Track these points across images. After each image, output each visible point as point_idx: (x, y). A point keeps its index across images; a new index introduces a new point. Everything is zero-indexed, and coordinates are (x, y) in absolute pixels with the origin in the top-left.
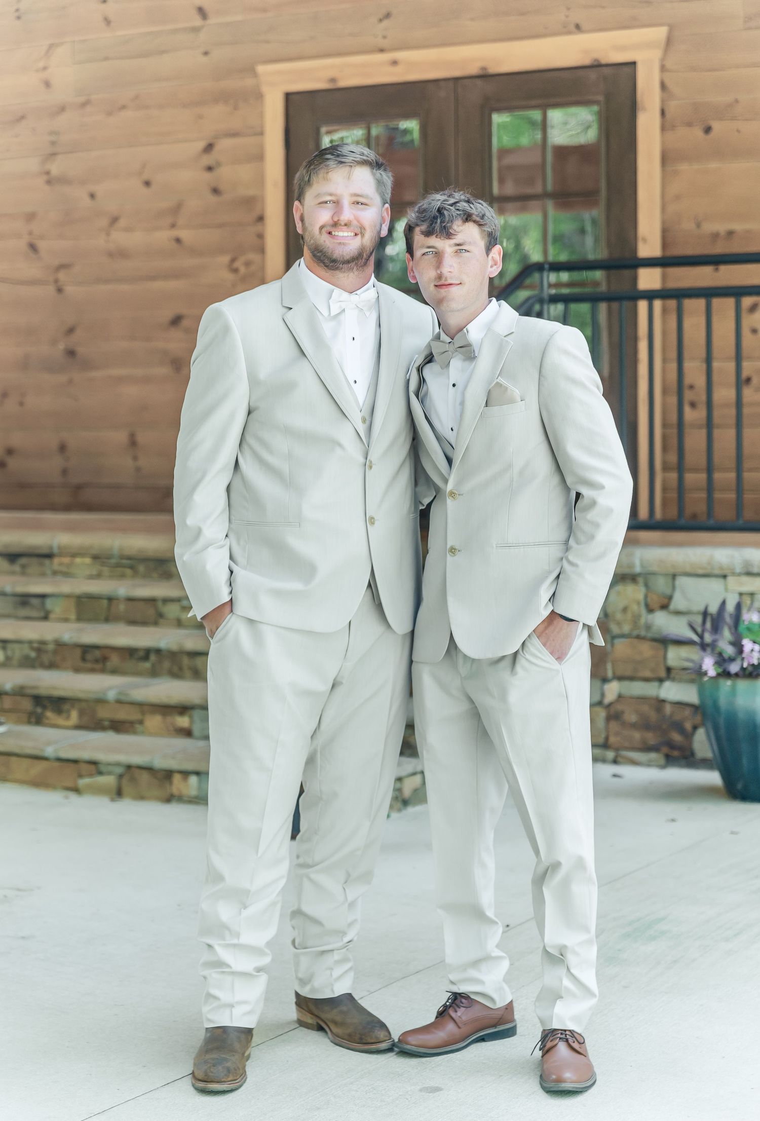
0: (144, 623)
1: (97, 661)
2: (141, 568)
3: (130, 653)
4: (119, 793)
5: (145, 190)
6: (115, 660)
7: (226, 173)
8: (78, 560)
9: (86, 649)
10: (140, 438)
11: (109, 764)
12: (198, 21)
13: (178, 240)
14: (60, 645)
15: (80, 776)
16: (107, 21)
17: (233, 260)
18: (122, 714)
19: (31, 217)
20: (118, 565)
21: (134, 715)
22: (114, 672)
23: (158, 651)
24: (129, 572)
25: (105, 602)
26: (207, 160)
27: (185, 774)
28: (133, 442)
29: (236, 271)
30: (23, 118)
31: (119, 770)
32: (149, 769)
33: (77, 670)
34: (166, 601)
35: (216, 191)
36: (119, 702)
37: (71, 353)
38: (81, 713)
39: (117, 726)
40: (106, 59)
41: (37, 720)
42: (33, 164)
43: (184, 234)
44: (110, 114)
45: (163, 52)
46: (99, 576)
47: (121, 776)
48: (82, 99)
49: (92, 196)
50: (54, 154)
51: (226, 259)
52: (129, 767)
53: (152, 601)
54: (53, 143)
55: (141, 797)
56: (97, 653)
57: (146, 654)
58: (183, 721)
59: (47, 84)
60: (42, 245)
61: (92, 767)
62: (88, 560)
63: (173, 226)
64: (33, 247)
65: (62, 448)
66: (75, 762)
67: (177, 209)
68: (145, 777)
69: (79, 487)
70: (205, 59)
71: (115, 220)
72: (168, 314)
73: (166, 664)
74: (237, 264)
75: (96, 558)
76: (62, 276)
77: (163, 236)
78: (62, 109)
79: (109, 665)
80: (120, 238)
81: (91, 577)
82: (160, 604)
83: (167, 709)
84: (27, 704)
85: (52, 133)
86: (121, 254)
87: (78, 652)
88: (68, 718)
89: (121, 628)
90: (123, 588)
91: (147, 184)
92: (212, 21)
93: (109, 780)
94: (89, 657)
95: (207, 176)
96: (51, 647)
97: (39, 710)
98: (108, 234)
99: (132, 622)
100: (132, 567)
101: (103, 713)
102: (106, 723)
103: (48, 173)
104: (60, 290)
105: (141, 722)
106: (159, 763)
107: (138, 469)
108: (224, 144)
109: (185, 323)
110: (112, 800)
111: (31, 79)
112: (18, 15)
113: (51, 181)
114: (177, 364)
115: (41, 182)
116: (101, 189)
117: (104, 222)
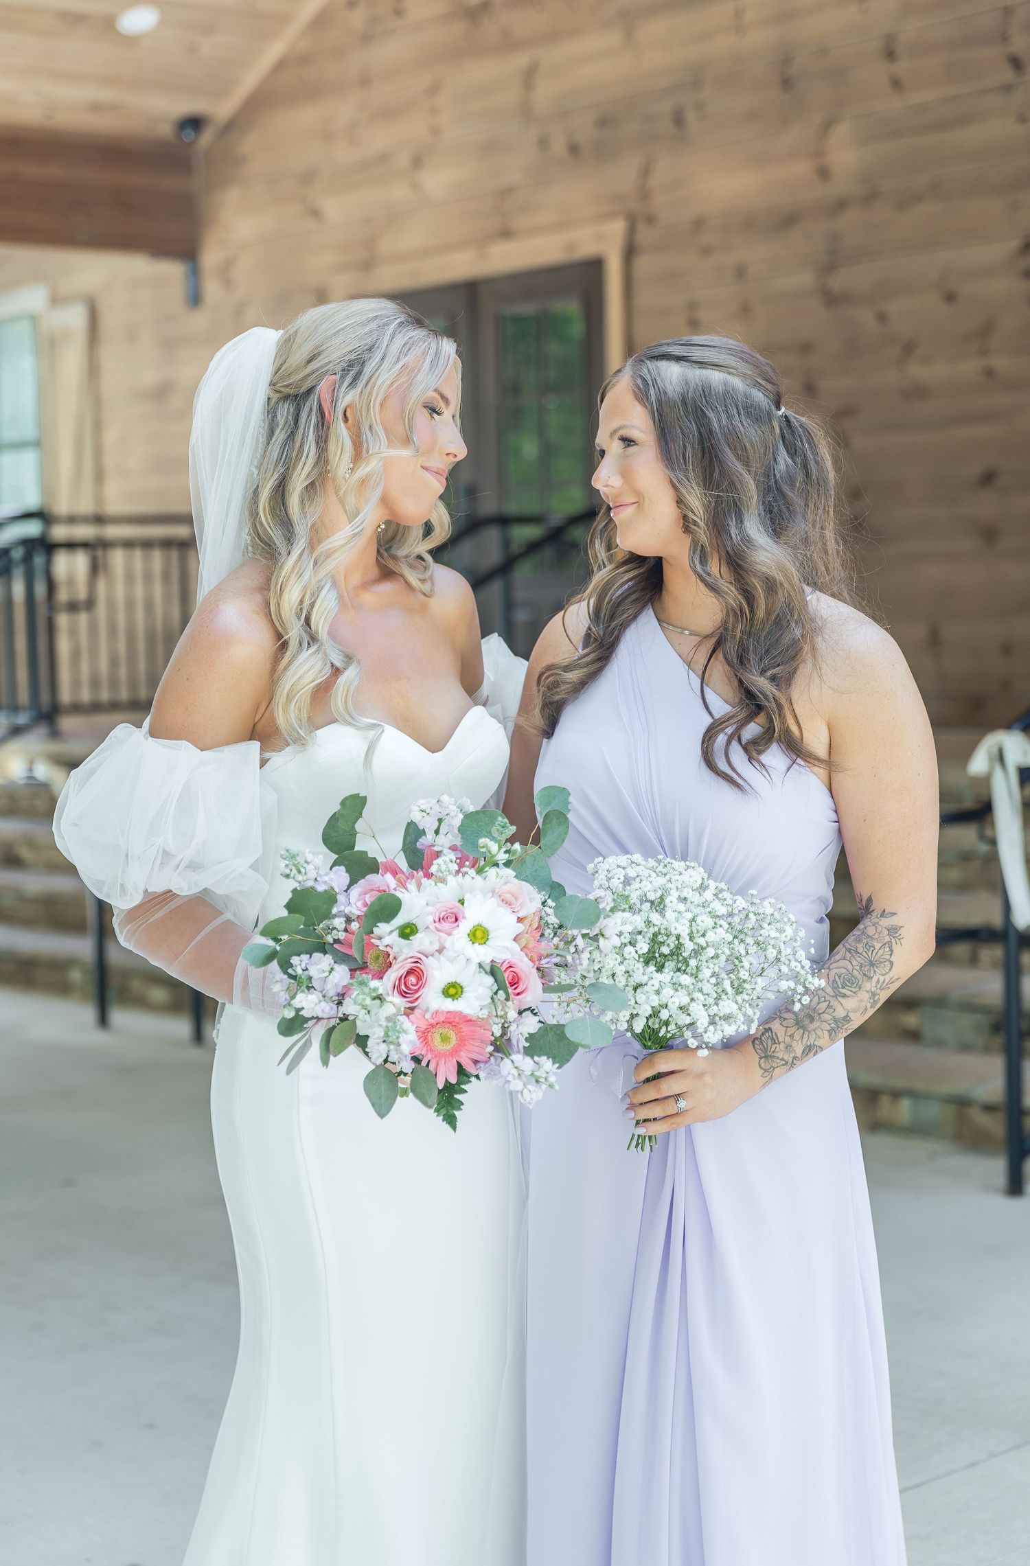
5: (946, 307)
10: (944, 633)
12: (1009, 75)
13: (989, 373)
16: (896, 84)
19: (806, 348)
26: (1023, 265)
28: (932, 640)
30: (791, 219)
40: (897, 135)
42: (805, 279)
43: (998, 363)
44: (901, 208)
45: (964, 121)
48: (865, 191)
49: (882, 318)
50: (830, 269)
54: (832, 251)
58: (911, 1021)
59: (824, 173)
60: (821, 384)
63: (984, 352)
64: (809, 388)
67: (986, 331)
70: (1020, 128)
71: (909, 349)
72: (977, 469)
76: (846, 424)
77: (970, 368)
78: (841, 205)
80: (918, 371)
85: (834, 237)
86: (918, 392)
91: (950, 298)
95: (1024, 286)
98: (901, 368)
103: (826, 291)
109: (999, 480)
111: (802, 169)
112: (786, 84)
113: (832, 299)
114: (989, 534)
115: (816, 303)
116: (890, 308)
117: (894, 351)
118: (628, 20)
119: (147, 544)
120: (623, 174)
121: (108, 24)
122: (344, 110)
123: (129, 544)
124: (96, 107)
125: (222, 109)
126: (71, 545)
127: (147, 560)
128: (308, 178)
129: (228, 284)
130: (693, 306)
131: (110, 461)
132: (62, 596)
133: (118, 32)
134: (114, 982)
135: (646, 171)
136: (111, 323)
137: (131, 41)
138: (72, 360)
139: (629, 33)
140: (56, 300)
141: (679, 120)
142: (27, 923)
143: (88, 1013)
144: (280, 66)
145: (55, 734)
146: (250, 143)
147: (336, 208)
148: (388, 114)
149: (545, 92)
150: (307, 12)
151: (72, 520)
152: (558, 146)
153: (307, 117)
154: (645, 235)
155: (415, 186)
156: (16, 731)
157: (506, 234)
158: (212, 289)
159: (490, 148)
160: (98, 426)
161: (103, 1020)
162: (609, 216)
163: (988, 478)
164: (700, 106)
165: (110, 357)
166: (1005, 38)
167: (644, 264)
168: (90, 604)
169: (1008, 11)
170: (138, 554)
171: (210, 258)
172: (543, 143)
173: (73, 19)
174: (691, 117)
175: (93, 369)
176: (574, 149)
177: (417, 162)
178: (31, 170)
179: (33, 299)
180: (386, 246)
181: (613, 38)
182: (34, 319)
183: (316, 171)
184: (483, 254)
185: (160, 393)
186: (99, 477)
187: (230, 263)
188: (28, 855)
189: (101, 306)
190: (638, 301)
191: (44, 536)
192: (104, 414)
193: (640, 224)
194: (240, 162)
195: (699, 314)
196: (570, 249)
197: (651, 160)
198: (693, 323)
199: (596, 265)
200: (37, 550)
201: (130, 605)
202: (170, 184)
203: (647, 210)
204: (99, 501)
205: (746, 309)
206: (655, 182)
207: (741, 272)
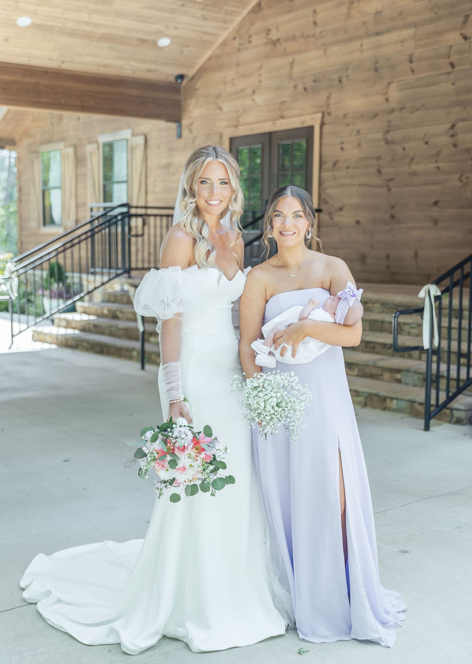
1: (371, 348)
5: (425, 146)
6: (378, 348)
7: (460, 137)
8: (375, 305)
10: (419, 253)
12: (450, 69)
13: (438, 168)
16: (412, 71)
17: (461, 176)
18: (374, 372)
19: (379, 158)
20: (391, 308)
21: (379, 372)
22: (378, 353)
25: (380, 323)
26: (451, 132)
27: (392, 399)
28: (416, 255)
29: (462, 181)
30: (376, 115)
31: (366, 395)
32: (377, 395)
34: (405, 324)
35: (455, 146)
37: (393, 217)
38: (359, 370)
39: (372, 376)
40: (411, 88)
42: (380, 135)
43: (441, 165)
44: (412, 112)
45: (435, 84)
46: (382, 312)
47: (366, 398)
48: (400, 106)
49: (404, 149)
50: (388, 132)
51: (457, 176)
52: (370, 394)
54: (389, 126)
55: (374, 407)
56: (372, 345)
58: (398, 376)
59: (387, 100)
60: (383, 170)
62: (379, 305)
63: (436, 162)
64: (379, 171)
65: (388, 257)
67: (438, 154)
68: (376, 399)
69: (393, 274)
70: (452, 87)
71: (412, 159)
72: (433, 200)
74: (463, 178)
75: (382, 304)
76: (390, 184)
77: (432, 166)
78: (393, 111)
80: (414, 167)
82: (402, 325)
83: (393, 371)
85: (390, 121)
86: (415, 174)
88: (354, 371)
91: (427, 143)
92: (457, 68)
95: (451, 139)
98: (409, 166)
100: (396, 309)
101: (368, 371)
102: (368, 375)
103: (386, 139)
104: (389, 190)
105: (382, 375)
106: (382, 393)
107: (418, 267)
108: (460, 124)
109: (440, 204)
110: (362, 407)
111: (381, 98)
112: (376, 70)
113: (387, 142)
114: (436, 222)
115: (383, 143)
116: (407, 146)
117: (408, 160)
118: (325, 47)
119: (161, 216)
120: (321, 98)
121: (155, 43)
122: (230, 74)
123: (155, 216)
124: (149, 71)
125: (190, 73)
126: (137, 216)
127: (161, 220)
128: (218, 96)
129: (191, 131)
130: (342, 143)
131: (150, 188)
132: (133, 232)
133: (158, 46)
134: (146, 355)
135: (328, 98)
136: (151, 143)
137: (162, 49)
138: (139, 155)
139: (325, 51)
140: (133, 135)
141: (340, 81)
142: (120, 337)
143: (139, 365)
144: (210, 59)
145: (130, 277)
146: (199, 84)
147: (226, 107)
148: (245, 76)
149: (296, 70)
150: (220, 40)
151: (137, 207)
152: (300, 88)
153: (218, 76)
154: (327, 119)
155: (253, 100)
156: (118, 276)
157: (282, 117)
158: (185, 132)
159: (278, 88)
160: (146, 177)
161: (143, 368)
162: (317, 112)
163: (436, 203)
164: (347, 76)
165: (151, 154)
166: (449, 56)
167: (326, 128)
168: (142, 235)
169: (451, 47)
170: (158, 218)
171: (185, 122)
172: (295, 87)
173: (143, 42)
174: (344, 80)
175: (146, 158)
176: (305, 89)
177: (254, 92)
178: (128, 91)
179: (126, 134)
180: (242, 120)
181: (321, 52)
182: (127, 140)
183: (220, 94)
184: (274, 123)
185: (167, 166)
186: (146, 193)
187: (192, 124)
188: (120, 315)
189: (148, 137)
190: (324, 141)
191: (128, 212)
192: (149, 173)
193: (326, 115)
194: (196, 90)
195: (344, 146)
196: (303, 123)
197: (331, 94)
198: (342, 149)
199: (311, 128)
200: (126, 216)
201: (155, 236)
202: (173, 97)
203: (329, 110)
204: (146, 202)
205: (360, 144)
206: (331, 101)
207: (358, 132)
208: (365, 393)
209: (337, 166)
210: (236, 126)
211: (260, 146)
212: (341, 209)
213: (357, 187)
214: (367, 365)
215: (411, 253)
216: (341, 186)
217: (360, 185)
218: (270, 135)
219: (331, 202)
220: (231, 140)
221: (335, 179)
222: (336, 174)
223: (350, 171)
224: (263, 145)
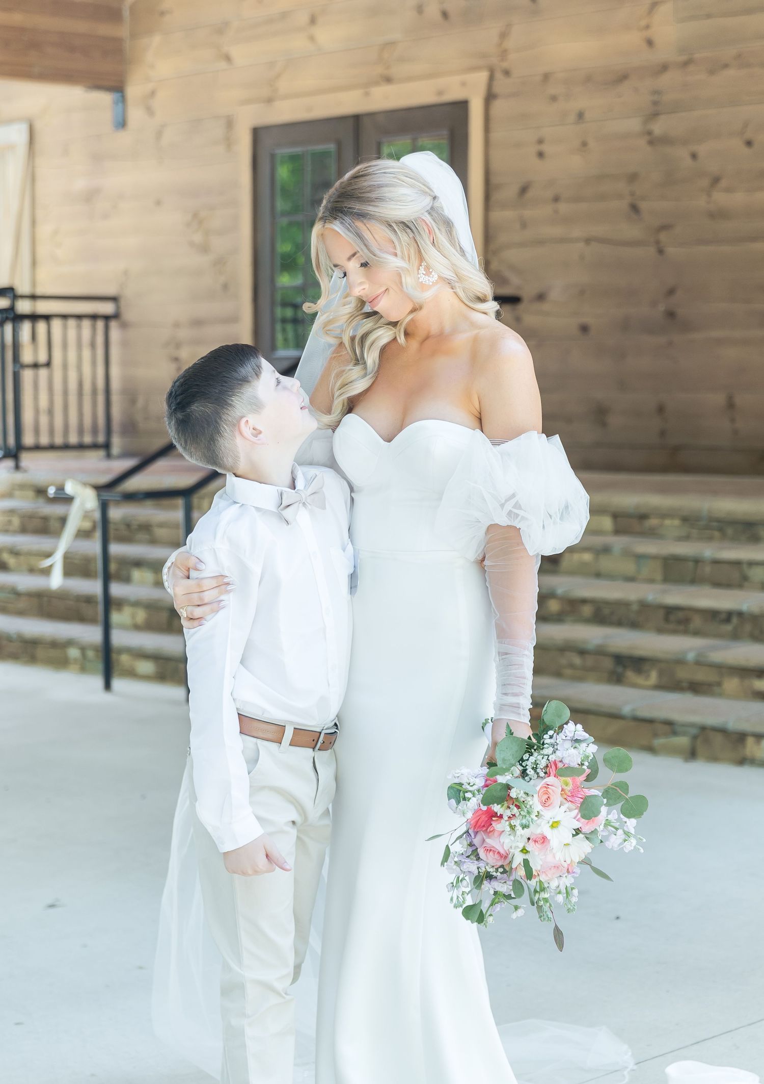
0: (728, 585)
1: (679, 622)
2: (730, 531)
3: (713, 615)
4: (692, 754)
5: (746, 150)
6: (697, 622)
8: (668, 522)
9: (670, 611)
10: (738, 400)
11: (684, 725)
14: (644, 606)
15: (656, 735)
18: (701, 676)
19: (633, 178)
20: (707, 527)
21: (712, 677)
22: (696, 633)
23: (740, 614)
24: (717, 534)
25: (691, 564)
27: (759, 737)
28: (731, 405)
30: (623, 78)
31: (694, 731)
32: (722, 731)
33: (660, 631)
34: (751, 564)
36: (698, 663)
37: (671, 315)
38: (661, 674)
39: (695, 688)
40: (709, 16)
41: (617, 679)
42: (634, 124)
44: (712, 72)
46: (687, 538)
47: (695, 738)
48: (683, 58)
49: (694, 156)
50: (655, 115)
52: (703, 729)
53: (737, 563)
54: (655, 103)
55: (714, 758)
56: (680, 615)
57: (728, 616)
59: (650, 43)
60: (643, 205)
61: (667, 728)
62: (677, 522)
64: (635, 208)
65: (661, 409)
66: (651, 721)
68: (718, 739)
69: (677, 449)
71: (716, 180)
73: (748, 627)
75: (685, 519)
76: (663, 237)
78: (664, 68)
79: (692, 626)
80: (720, 198)
81: (680, 539)
82: (745, 567)
84: (608, 663)
85: (656, 92)
86: (721, 214)
87: (661, 613)
88: (648, 677)
89: (707, 590)
90: (708, 551)
91: (749, 143)
93: (683, 741)
94: (672, 617)
96: (635, 607)
97: (620, 669)
98: (709, 195)
99: (717, 584)
100: (720, 530)
101: (683, 674)
102: (685, 685)
103: (650, 133)
104: (661, 252)
105: (719, 684)
106: (733, 724)
107: (735, 432)
110: (686, 760)
111: (634, 39)
113: (653, 141)
115: (642, 142)
116: (702, 149)
117: (705, 182)
119: (79, 317)
120: (486, 36)
123: (65, 317)
126: (24, 317)
127: (79, 327)
128: (221, 29)
129: (150, 111)
130: (540, 141)
131: (42, 251)
132: (25, 357)
135: (503, 36)
136: (44, 140)
143: (98, 681)
145: (18, 467)
147: (241, 53)
151: (27, 297)
152: (433, 10)
154: (501, 85)
155: (312, 38)
157: (388, 80)
158: (135, 114)
160: (34, 223)
161: (108, 686)
162: (474, 69)
165: (46, 167)
167: (498, 106)
168: (48, 364)
170: (72, 323)
171: (134, 91)
172: (420, 9)
175: (31, 177)
176: (445, 15)
177: (313, 21)
180: (283, 85)
183: (226, 24)
184: (367, 94)
185: (90, 196)
186: (34, 263)
187: (153, 93)
188: (11, 561)
189: (38, 126)
190: (495, 136)
191: (12, 308)
192: (40, 214)
193: (499, 75)
194: (162, 14)
195: (545, 148)
196: (440, 93)
197: (509, 26)
198: (541, 155)
199: (462, 106)
200: (7, 319)
201: (65, 366)
202: (104, 29)
203: (505, 65)
204: (34, 283)
205: (584, 144)
206: (510, 44)
207: (580, 116)
208: (692, 725)
209: (530, 194)
210: (270, 101)
211: (331, 147)
212: (541, 297)
213: (581, 245)
214: (680, 662)
215: (719, 399)
216: (541, 242)
217: (588, 241)
218: (357, 119)
219: (515, 280)
220: (257, 133)
221: (524, 225)
222: (528, 213)
223: (563, 207)
224: (339, 144)
